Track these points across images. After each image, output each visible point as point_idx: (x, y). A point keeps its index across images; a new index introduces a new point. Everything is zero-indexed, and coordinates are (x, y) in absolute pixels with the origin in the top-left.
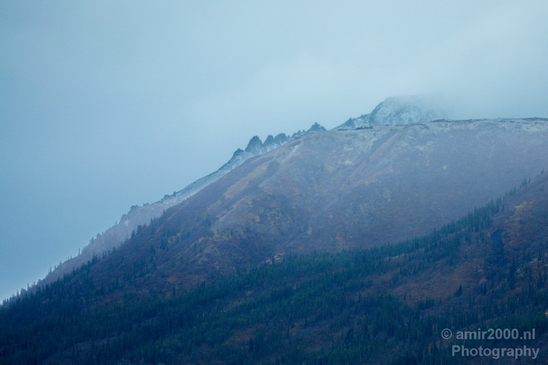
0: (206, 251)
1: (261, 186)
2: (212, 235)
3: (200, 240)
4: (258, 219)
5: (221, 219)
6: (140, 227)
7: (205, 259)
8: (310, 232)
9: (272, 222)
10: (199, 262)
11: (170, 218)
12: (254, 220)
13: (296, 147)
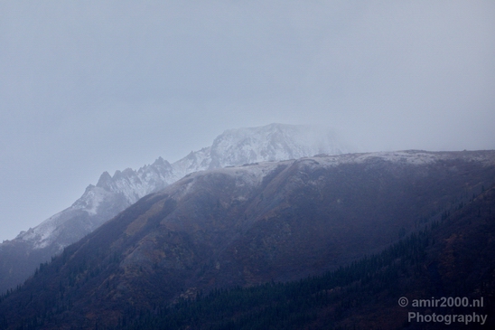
0: (119, 287)
1: (161, 223)
2: (123, 271)
3: (111, 277)
4: (164, 255)
5: (130, 256)
6: (42, 265)
7: (119, 295)
8: (218, 267)
9: (177, 258)
10: (114, 298)
11: (73, 256)
12: (160, 256)
13: (190, 184)
